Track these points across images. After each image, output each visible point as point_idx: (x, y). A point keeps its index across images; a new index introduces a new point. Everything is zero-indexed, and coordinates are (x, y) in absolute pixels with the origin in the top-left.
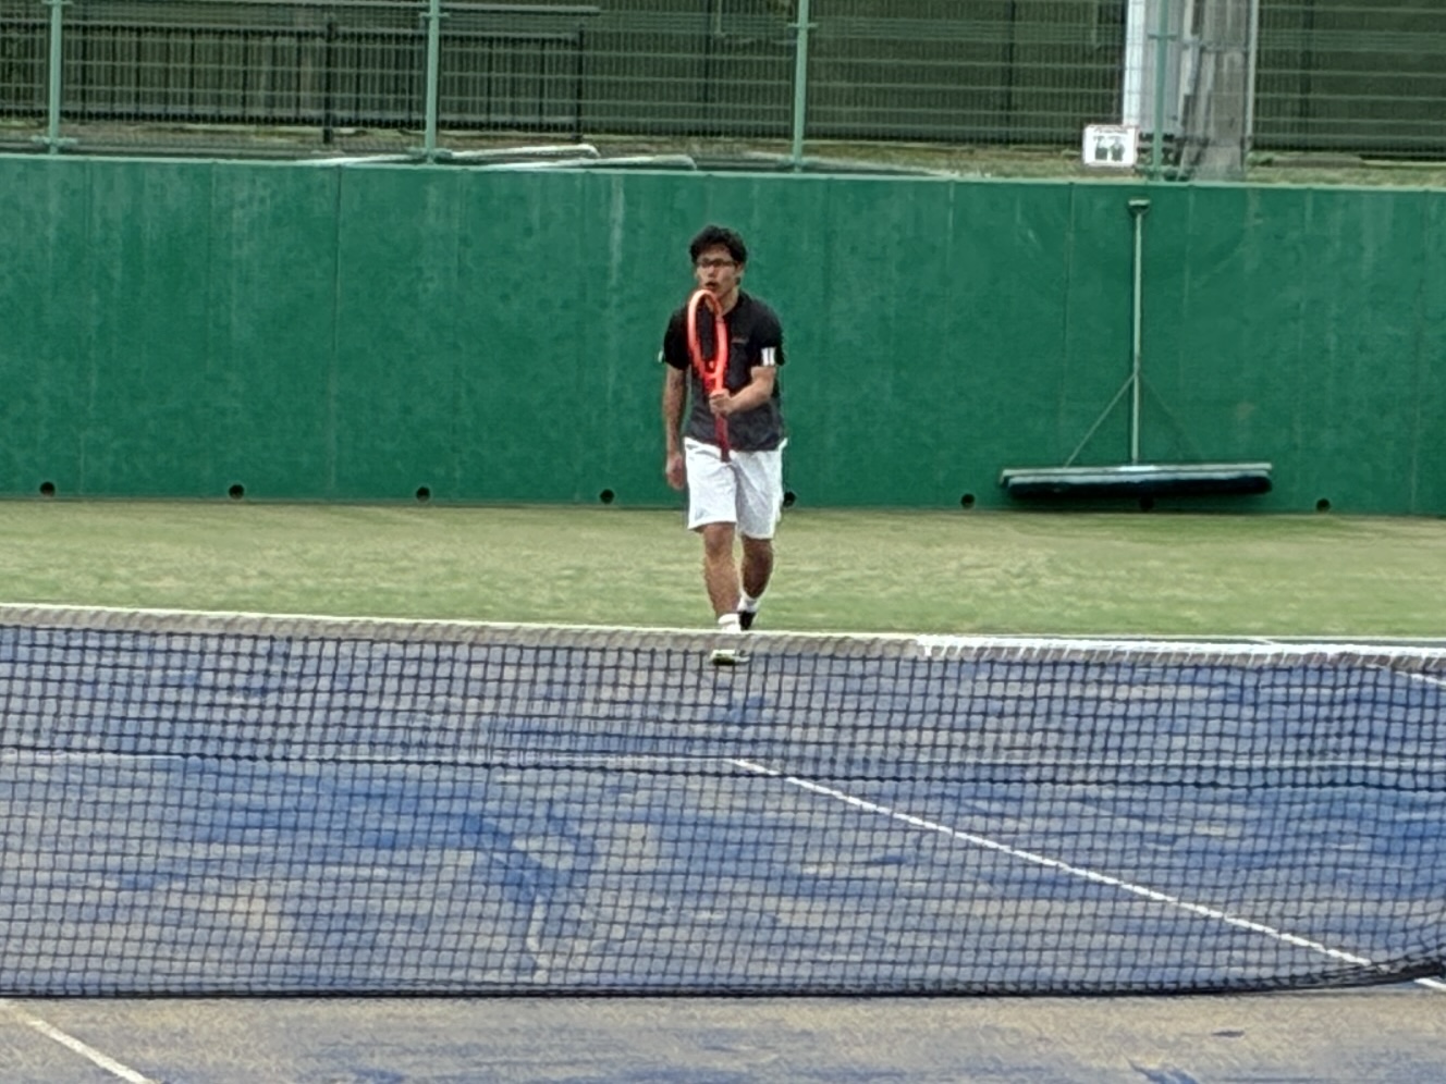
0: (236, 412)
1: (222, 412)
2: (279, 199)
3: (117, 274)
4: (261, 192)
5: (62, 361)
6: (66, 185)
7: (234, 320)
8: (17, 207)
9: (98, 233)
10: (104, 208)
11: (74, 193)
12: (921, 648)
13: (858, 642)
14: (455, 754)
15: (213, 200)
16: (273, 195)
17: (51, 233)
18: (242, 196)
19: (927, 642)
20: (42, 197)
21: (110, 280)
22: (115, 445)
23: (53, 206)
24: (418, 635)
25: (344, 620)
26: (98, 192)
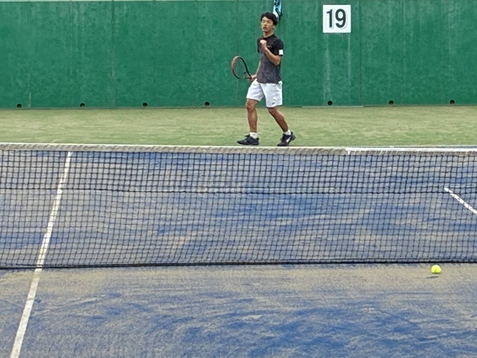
0: (452, 77)
1: (447, 77)
2: (463, 10)
3: (412, 35)
4: (457, 8)
5: (395, 63)
6: (394, 8)
7: (450, 49)
8: (379, 15)
9: (405, 23)
10: (406, 15)
11: (397, 10)
12: (347, 152)
13: (326, 150)
14: (191, 189)
15: (442, 11)
16: (461, 9)
17: (390, 23)
18: (451, 10)
19: (349, 149)
20: (387, 12)
21: (410, 36)
22: (413, 88)
23: (390, 14)
24: (176, 151)
25: (151, 146)
26: (405, 10)
